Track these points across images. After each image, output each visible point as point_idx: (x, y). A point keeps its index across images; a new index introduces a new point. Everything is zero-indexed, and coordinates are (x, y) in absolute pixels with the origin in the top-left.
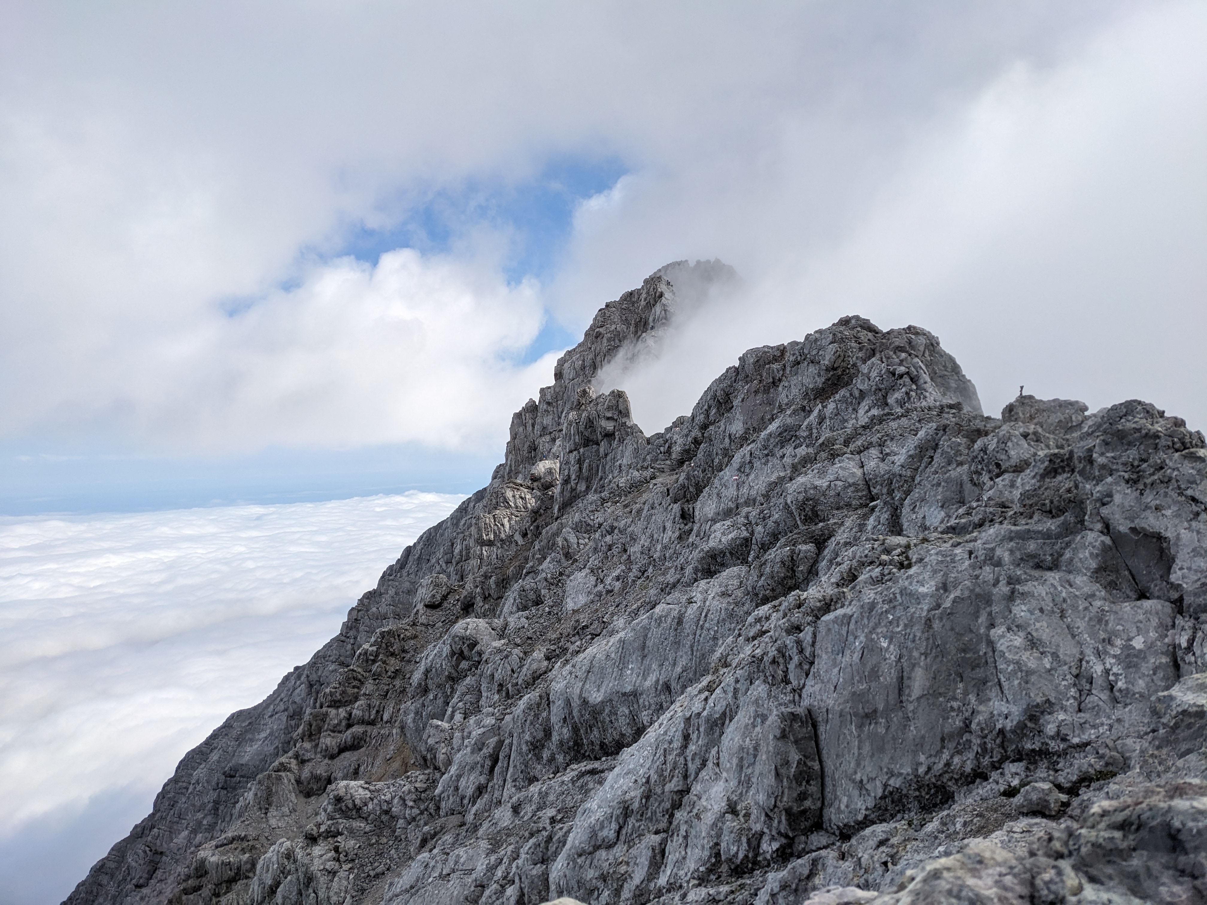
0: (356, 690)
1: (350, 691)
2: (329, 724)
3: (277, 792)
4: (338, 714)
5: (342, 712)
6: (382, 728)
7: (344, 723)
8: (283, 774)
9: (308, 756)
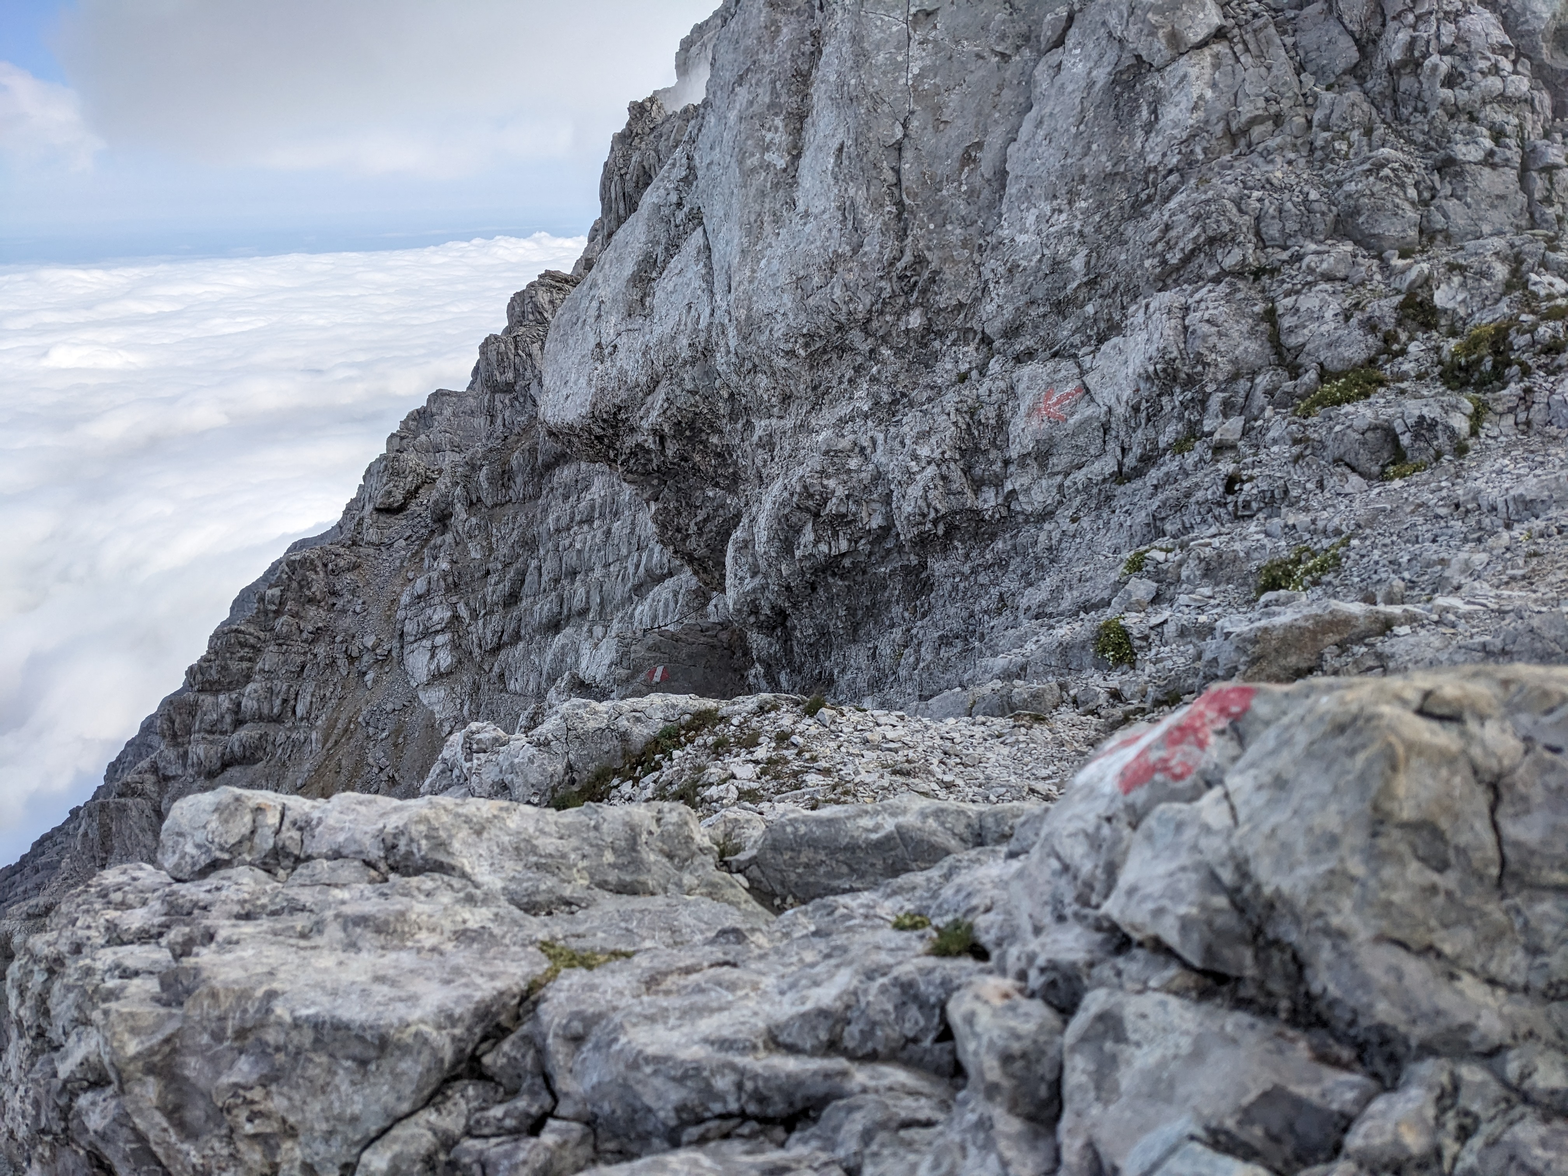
0: (245, 665)
1: (235, 666)
2: (201, 722)
3: (119, 832)
4: (217, 705)
5: (224, 701)
6: (295, 728)
7: (228, 719)
8: (130, 802)
9: (172, 771)
